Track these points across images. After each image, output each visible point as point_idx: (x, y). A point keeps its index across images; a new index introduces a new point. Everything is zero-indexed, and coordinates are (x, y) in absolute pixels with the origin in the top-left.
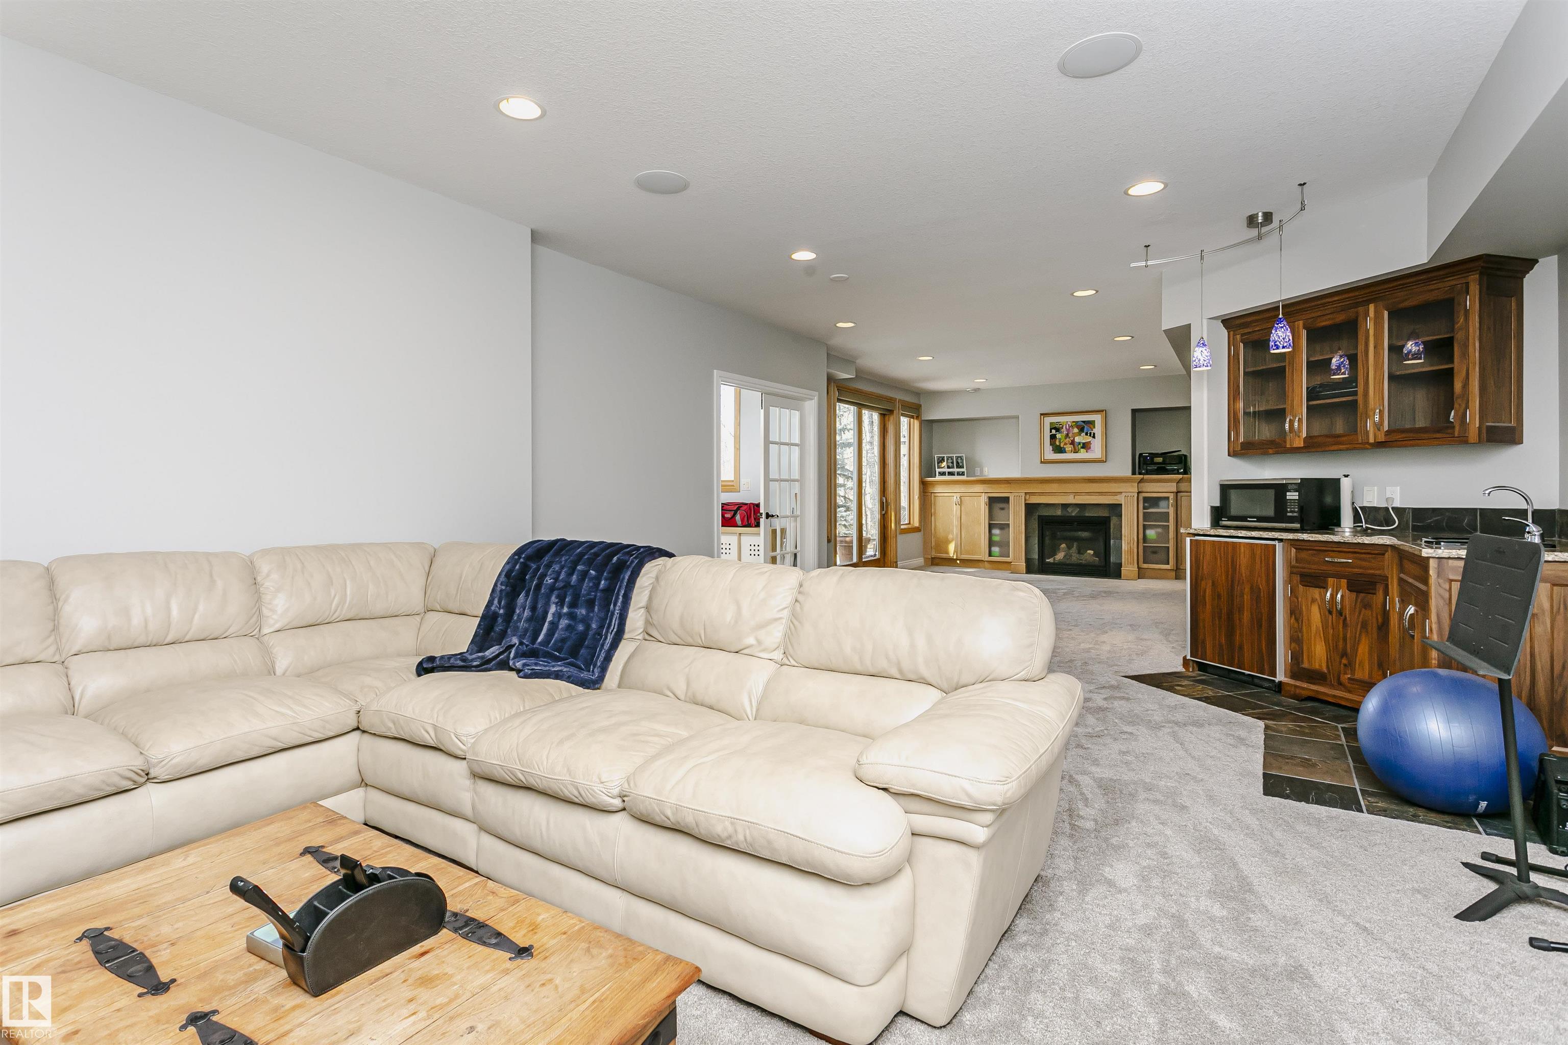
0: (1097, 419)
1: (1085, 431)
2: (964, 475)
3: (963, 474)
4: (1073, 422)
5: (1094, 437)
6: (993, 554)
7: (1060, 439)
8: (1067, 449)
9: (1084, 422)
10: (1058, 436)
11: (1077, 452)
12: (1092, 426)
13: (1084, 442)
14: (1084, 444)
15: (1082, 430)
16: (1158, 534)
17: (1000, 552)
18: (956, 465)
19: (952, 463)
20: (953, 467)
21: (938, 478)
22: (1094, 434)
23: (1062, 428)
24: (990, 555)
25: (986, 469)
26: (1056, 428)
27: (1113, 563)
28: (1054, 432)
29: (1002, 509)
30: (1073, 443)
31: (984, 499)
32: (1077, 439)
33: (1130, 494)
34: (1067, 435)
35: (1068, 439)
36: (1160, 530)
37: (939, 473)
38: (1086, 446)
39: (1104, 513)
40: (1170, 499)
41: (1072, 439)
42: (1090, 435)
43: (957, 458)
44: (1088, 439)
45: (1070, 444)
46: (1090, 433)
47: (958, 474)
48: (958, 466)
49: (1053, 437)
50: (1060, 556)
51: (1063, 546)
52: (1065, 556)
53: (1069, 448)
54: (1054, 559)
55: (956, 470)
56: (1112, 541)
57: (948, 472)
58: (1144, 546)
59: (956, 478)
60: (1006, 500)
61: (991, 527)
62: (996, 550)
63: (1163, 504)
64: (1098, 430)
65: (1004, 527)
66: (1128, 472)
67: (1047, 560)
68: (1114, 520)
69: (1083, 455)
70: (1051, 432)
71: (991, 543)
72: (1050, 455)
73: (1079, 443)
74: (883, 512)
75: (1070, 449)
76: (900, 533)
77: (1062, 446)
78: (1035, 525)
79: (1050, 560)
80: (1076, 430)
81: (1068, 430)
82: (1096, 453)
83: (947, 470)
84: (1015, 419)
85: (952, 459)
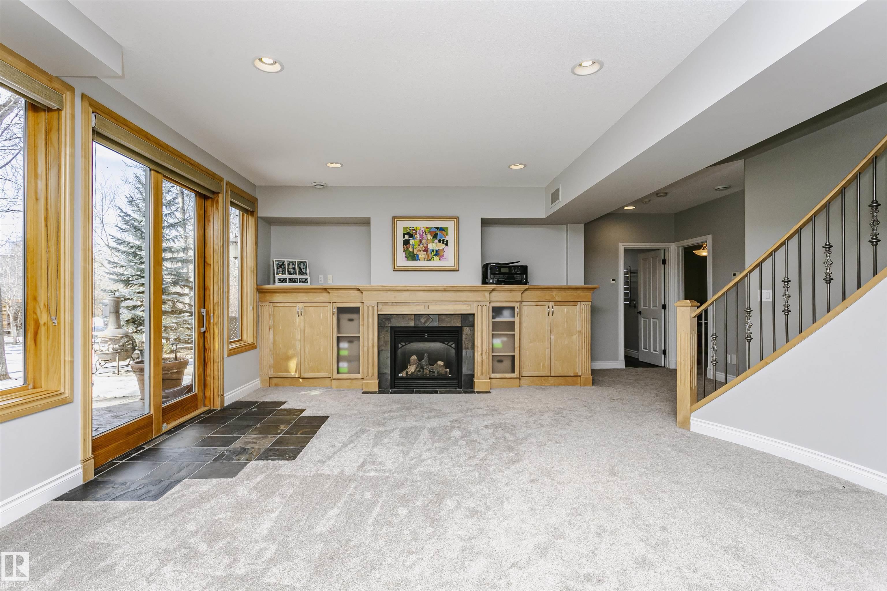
0: (450, 225)
1: (438, 238)
2: (307, 282)
3: (306, 281)
4: (427, 228)
5: (447, 244)
6: (341, 370)
7: (413, 245)
8: (420, 256)
9: (437, 228)
10: (412, 242)
11: (430, 260)
12: (445, 233)
13: (437, 249)
14: (437, 251)
15: (435, 236)
16: (503, 343)
17: (349, 367)
18: (299, 271)
19: (294, 268)
20: (295, 274)
21: (278, 285)
22: (447, 241)
23: (416, 233)
24: (338, 373)
25: (330, 277)
26: (409, 234)
27: (466, 375)
28: (407, 237)
29: (351, 320)
30: (426, 250)
31: (332, 309)
32: (431, 246)
33: (482, 304)
34: (421, 241)
35: (421, 246)
36: (505, 339)
37: (279, 279)
38: (438, 253)
39: (457, 323)
40: (516, 308)
41: (425, 245)
42: (443, 243)
43: (300, 263)
44: (442, 246)
45: (423, 251)
46: (443, 240)
47: (301, 281)
48: (301, 273)
49: (406, 243)
50: (411, 369)
51: (414, 358)
52: (417, 368)
53: (422, 255)
54: (407, 372)
55: (298, 277)
56: (464, 352)
57: (290, 279)
58: (493, 356)
59: (298, 285)
60: (356, 310)
61: (339, 339)
62: (344, 365)
63: (506, 313)
64: (451, 238)
65: (353, 340)
66: (478, 282)
67: (399, 375)
68: (466, 330)
69: (436, 263)
70: (404, 237)
71: (339, 359)
72: (402, 262)
73: (433, 250)
74: (203, 330)
75: (424, 256)
76: (229, 355)
77: (415, 253)
78: (387, 337)
79: (403, 374)
80: (429, 237)
81: (421, 236)
82: (449, 261)
83: (287, 276)
84: (366, 222)
85: (293, 264)
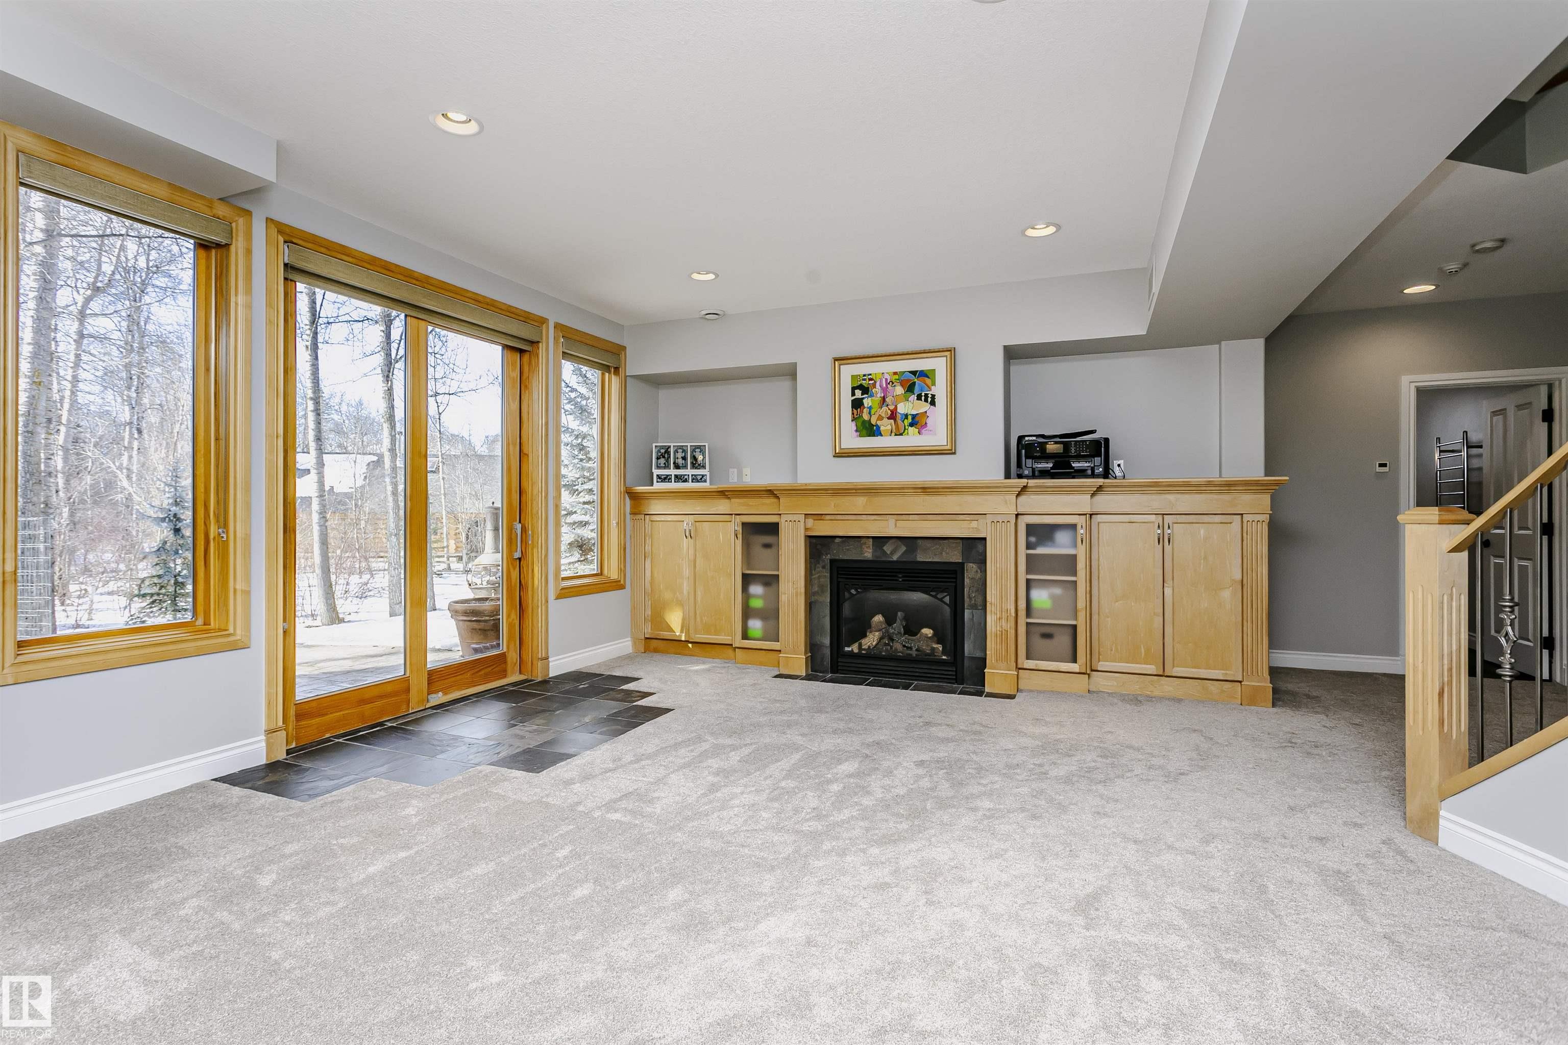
0: (938, 365)
1: (917, 390)
2: (705, 481)
3: (702, 479)
4: (895, 373)
5: (933, 403)
6: (751, 633)
7: (870, 408)
8: (882, 428)
9: (914, 373)
10: (867, 402)
11: (901, 434)
12: (928, 381)
13: (914, 412)
14: (914, 416)
15: (910, 389)
16: (1053, 598)
17: (765, 630)
18: (692, 463)
19: (684, 458)
20: (685, 467)
21: (658, 486)
22: (933, 396)
23: (874, 385)
24: (745, 636)
25: (747, 471)
26: (863, 387)
27: (972, 659)
28: (858, 393)
29: (767, 546)
30: (893, 416)
31: (735, 526)
32: (902, 409)
33: (1000, 518)
34: (884, 399)
35: (885, 408)
36: (1057, 591)
37: (659, 477)
38: (916, 421)
39: (954, 556)
40: (1079, 527)
41: (892, 407)
42: (926, 401)
43: (694, 449)
44: (923, 407)
45: (889, 418)
46: (926, 395)
47: (695, 479)
48: (695, 465)
49: (857, 404)
50: (871, 640)
51: (878, 618)
52: (881, 639)
53: (886, 425)
54: (860, 645)
55: (689, 472)
56: (967, 613)
57: (676, 476)
58: (1028, 624)
59: (690, 485)
60: (772, 529)
61: (747, 580)
62: (756, 626)
63: (1062, 537)
64: (940, 389)
65: (770, 581)
66: (996, 473)
67: (847, 649)
68: (971, 570)
69: (912, 439)
70: (853, 394)
71: (747, 613)
72: (851, 439)
73: (906, 416)
74: (517, 555)
75: (889, 427)
76: (559, 597)
77: (873, 422)
78: (824, 577)
79: (855, 648)
80: (899, 390)
81: (885, 390)
82: (936, 436)
83: (672, 472)
84: (790, 372)
85: (684, 451)
